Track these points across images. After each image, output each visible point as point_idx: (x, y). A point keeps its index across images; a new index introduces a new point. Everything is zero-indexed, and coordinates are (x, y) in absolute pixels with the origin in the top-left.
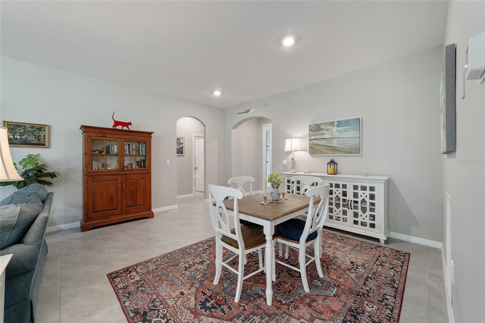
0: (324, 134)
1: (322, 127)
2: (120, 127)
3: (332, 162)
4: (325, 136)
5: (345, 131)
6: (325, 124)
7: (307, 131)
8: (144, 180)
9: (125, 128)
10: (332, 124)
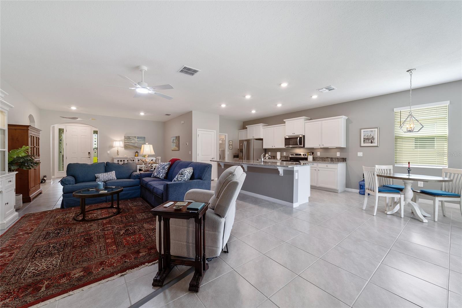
0: (131, 141)
1: (131, 138)
3: (137, 152)
4: (132, 142)
5: (140, 141)
6: (132, 137)
7: (123, 138)
10: (135, 137)
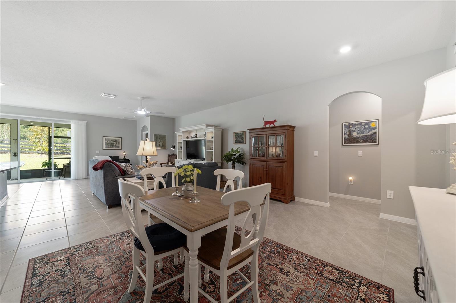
2: (268, 126)
8: (282, 167)
9: (272, 125)
